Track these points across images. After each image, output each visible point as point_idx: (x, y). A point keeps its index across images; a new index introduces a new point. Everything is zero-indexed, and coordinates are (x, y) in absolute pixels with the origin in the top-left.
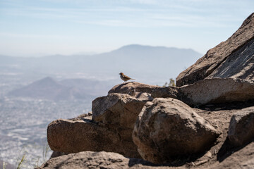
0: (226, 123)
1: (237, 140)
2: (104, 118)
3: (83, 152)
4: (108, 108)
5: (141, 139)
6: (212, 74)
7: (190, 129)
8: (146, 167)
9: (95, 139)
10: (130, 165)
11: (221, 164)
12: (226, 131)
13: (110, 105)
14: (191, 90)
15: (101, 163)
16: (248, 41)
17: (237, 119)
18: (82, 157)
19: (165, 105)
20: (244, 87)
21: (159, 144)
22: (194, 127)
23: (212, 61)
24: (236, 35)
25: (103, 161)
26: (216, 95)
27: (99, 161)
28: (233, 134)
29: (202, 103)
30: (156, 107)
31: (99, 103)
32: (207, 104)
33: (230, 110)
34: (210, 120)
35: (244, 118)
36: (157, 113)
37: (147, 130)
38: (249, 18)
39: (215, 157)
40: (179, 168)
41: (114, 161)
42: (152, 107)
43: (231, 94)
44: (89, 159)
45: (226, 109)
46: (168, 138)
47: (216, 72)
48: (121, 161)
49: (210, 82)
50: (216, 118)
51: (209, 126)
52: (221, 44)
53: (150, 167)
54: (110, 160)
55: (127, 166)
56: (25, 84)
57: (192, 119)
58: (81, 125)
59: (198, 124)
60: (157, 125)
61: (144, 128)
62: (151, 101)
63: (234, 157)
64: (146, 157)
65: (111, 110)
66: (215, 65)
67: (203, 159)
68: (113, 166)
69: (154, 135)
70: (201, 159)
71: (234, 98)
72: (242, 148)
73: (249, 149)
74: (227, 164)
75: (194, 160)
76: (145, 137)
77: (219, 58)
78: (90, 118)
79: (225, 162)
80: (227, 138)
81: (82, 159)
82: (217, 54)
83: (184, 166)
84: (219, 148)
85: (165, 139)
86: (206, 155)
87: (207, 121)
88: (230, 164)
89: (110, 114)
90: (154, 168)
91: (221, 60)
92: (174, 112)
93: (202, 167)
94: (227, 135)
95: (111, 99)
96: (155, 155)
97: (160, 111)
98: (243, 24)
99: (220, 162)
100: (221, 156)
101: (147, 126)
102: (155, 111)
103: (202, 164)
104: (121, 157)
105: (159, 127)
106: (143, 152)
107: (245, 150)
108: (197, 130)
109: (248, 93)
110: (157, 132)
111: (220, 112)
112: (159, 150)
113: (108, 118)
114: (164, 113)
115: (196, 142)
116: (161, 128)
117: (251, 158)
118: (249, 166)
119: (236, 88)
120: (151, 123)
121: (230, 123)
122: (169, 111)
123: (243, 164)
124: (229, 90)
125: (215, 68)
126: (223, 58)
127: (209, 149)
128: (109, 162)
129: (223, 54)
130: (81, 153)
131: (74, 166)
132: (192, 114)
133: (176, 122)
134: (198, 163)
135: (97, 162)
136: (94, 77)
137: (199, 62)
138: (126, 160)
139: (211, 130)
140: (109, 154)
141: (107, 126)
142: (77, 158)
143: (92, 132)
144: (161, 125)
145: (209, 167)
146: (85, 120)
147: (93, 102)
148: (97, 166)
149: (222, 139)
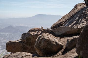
0: (66, 42)
1: (69, 48)
2: (25, 40)
3: (17, 53)
4: (27, 37)
5: (37, 48)
6: (63, 25)
7: (53, 44)
8: (38, 57)
9: (22, 48)
10: (33, 56)
11: (64, 56)
12: (66, 45)
13: (28, 36)
14: (55, 31)
15: (23, 56)
16: (75, 14)
17: (69, 41)
18: (16, 54)
19: (45, 36)
20: (73, 29)
21: (43, 49)
22: (55, 43)
23: (63, 20)
24: (71, 11)
25: (23, 55)
26: (63, 32)
27: (22, 56)
28: (68, 46)
29: (59, 35)
30: (42, 37)
31: (24, 35)
32: (61, 35)
33: (68, 37)
34: (60, 41)
35: (72, 40)
36: (42, 39)
37: (39, 45)
38: (76, 6)
39: (62, 54)
40: (50, 57)
41: (27, 56)
42: (41, 37)
43: (69, 32)
44: (19, 55)
45: (67, 37)
46: (46, 47)
47: (64, 24)
48: (30, 56)
49: (61, 28)
50: (63, 40)
51: (60, 43)
52: (67, 14)
53: (39, 57)
54: (26, 55)
55: (32, 57)
56: (2, 28)
57: (54, 41)
58: (18, 43)
59: (56, 42)
60: (42, 43)
61: (38, 44)
62: (41, 35)
63: (68, 54)
64: (39, 54)
65: (28, 38)
66: (64, 22)
67: (58, 54)
68: (27, 57)
69: (41, 46)
70: (57, 54)
71: (70, 33)
72: (71, 50)
73: (73, 51)
74: (65, 56)
75: (55, 55)
76: (38, 47)
77: (66, 19)
78: (21, 40)
79: (65, 55)
80: (66, 47)
81: (16, 55)
82: (65, 18)
83: (51, 57)
84: (63, 50)
85: (45, 48)
86: (59, 53)
87: (59, 41)
88: (66, 56)
89: (28, 39)
90: (41, 57)
91: (66, 20)
92: (48, 38)
93: (57, 57)
94: (66, 46)
95: (28, 34)
96: (42, 53)
97: (43, 38)
98: (74, 8)
99: (63, 55)
100: (64, 53)
101: (39, 43)
102: (41, 38)
103: (57, 56)
104: (30, 54)
105: (43, 44)
106: (38, 52)
107: (71, 51)
108: (56, 44)
109: (74, 31)
110: (42, 45)
111: (65, 38)
112: (43, 51)
113: (27, 40)
114: (44, 39)
115: (55, 49)
116: (44, 44)
117: (73, 54)
118: (72, 56)
119: (70, 30)
120: (40, 42)
121: (67, 42)
122: (46, 38)
123: (70, 56)
124: (68, 30)
125: (64, 23)
126: (67, 19)
127: (60, 51)
128: (25, 56)
129: (67, 18)
130: (16, 53)
131: (13, 57)
132: (54, 39)
133: (49, 42)
134: (56, 56)
135: (21, 56)
136: (26, 25)
137: (59, 21)
138: (31, 55)
139: (60, 44)
140: (26, 53)
141: (26, 43)
142: (15, 54)
143: (21, 45)
144: (43, 43)
145: (59, 57)
146: (19, 41)
147: (22, 35)
148: (21, 57)
149: (64, 47)
